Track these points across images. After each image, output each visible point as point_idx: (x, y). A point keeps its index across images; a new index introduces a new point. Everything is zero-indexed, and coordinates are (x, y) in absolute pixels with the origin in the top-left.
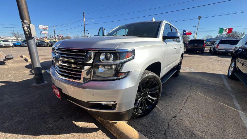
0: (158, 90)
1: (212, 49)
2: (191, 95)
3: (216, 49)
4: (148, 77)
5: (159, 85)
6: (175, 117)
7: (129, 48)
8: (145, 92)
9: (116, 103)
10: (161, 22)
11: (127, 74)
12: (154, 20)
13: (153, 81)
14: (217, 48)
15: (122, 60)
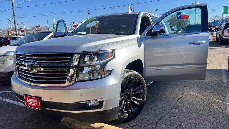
0: (142, 89)
1: (218, 37)
2: (183, 95)
3: (222, 37)
4: (130, 75)
5: (142, 84)
6: (164, 117)
7: (110, 49)
8: (129, 92)
9: (103, 100)
10: (138, 14)
11: (110, 72)
12: (130, 12)
13: (136, 80)
14: (224, 35)
15: (105, 60)
